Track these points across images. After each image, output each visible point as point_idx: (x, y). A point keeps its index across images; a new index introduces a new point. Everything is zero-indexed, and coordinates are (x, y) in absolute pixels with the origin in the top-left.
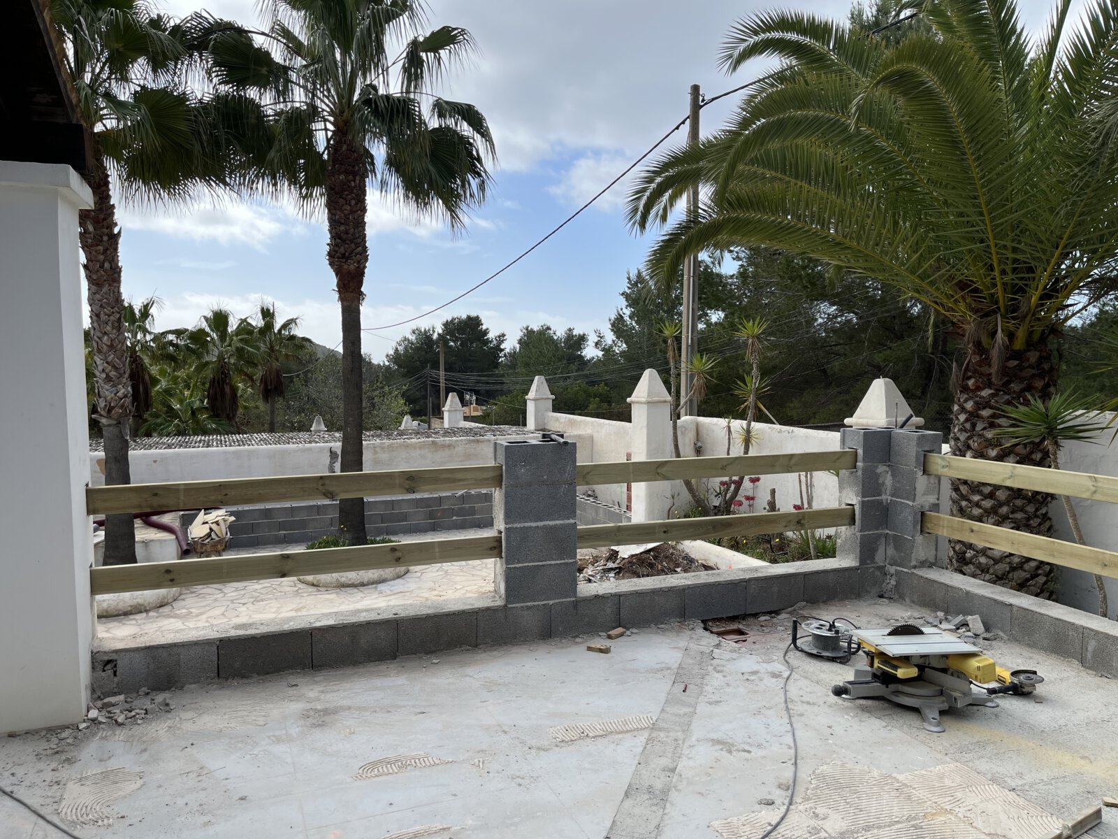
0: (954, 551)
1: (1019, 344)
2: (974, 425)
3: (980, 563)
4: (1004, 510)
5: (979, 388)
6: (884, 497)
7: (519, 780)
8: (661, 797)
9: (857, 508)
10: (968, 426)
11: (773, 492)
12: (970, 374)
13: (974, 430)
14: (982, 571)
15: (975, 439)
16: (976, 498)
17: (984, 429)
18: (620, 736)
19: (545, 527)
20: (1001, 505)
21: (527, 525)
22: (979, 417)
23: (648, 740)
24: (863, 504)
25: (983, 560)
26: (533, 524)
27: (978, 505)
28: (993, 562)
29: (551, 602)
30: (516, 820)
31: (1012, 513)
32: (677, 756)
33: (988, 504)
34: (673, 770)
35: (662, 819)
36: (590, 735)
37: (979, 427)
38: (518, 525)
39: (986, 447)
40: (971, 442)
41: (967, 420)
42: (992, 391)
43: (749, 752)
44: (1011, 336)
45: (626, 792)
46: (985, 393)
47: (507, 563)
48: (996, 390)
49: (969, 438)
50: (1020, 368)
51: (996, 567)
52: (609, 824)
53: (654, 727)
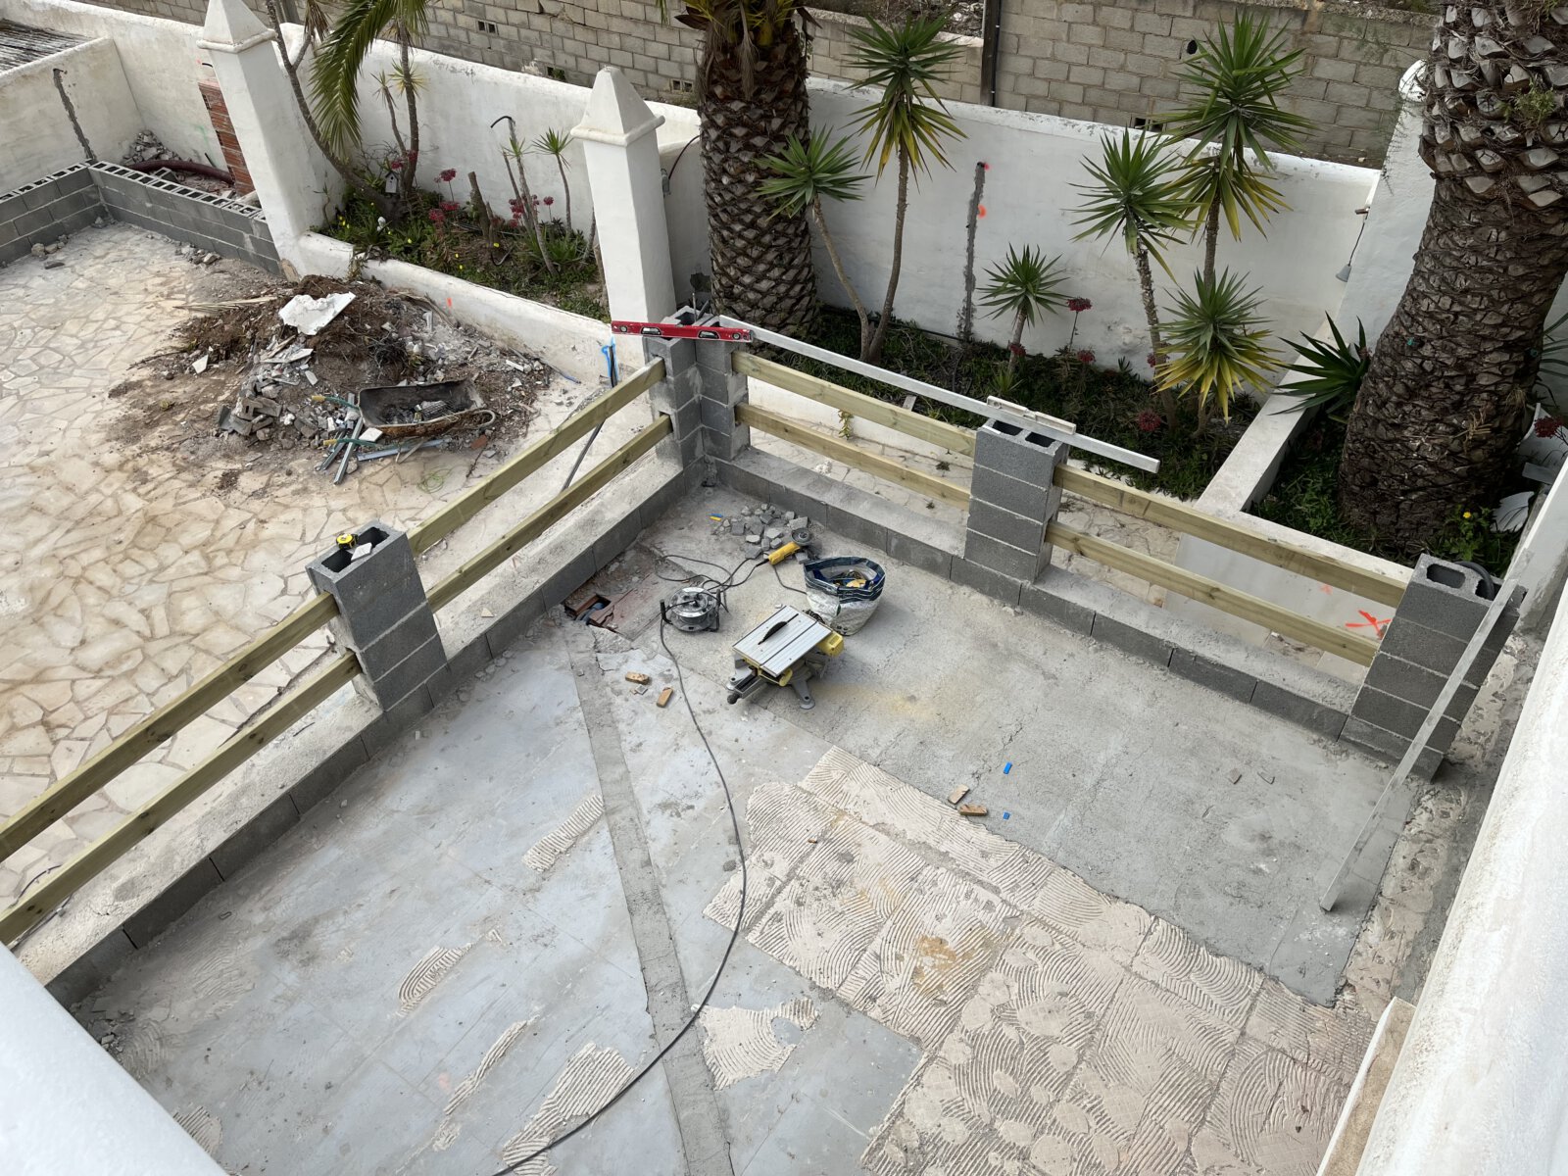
0: (721, 284)
1: (765, 40)
2: (727, 145)
3: (749, 300)
4: (767, 239)
5: (728, 99)
6: (696, 397)
7: (541, 940)
8: (654, 900)
9: (673, 418)
10: (721, 145)
11: (473, 176)
12: (715, 77)
13: (728, 150)
14: (752, 307)
15: (731, 163)
16: (738, 227)
17: (739, 150)
18: (586, 838)
19: (400, 627)
20: (763, 233)
21: (381, 636)
22: (732, 135)
23: (611, 831)
24: (679, 415)
25: (751, 296)
26: (388, 632)
27: (740, 236)
28: (760, 296)
29: (425, 682)
30: (569, 986)
31: (775, 240)
32: (644, 842)
33: (750, 234)
34: (648, 863)
35: (670, 928)
36: (563, 850)
37: (734, 148)
38: (373, 643)
39: (743, 172)
40: (726, 166)
41: (719, 138)
42: (743, 105)
43: (692, 807)
44: (756, 31)
45: (630, 910)
46: (736, 106)
47: (373, 678)
48: (748, 102)
49: (725, 160)
50: (769, 70)
51: (765, 301)
52: (635, 954)
53: (608, 812)
